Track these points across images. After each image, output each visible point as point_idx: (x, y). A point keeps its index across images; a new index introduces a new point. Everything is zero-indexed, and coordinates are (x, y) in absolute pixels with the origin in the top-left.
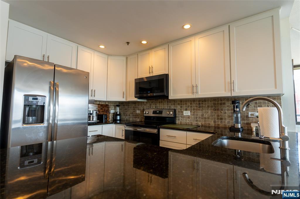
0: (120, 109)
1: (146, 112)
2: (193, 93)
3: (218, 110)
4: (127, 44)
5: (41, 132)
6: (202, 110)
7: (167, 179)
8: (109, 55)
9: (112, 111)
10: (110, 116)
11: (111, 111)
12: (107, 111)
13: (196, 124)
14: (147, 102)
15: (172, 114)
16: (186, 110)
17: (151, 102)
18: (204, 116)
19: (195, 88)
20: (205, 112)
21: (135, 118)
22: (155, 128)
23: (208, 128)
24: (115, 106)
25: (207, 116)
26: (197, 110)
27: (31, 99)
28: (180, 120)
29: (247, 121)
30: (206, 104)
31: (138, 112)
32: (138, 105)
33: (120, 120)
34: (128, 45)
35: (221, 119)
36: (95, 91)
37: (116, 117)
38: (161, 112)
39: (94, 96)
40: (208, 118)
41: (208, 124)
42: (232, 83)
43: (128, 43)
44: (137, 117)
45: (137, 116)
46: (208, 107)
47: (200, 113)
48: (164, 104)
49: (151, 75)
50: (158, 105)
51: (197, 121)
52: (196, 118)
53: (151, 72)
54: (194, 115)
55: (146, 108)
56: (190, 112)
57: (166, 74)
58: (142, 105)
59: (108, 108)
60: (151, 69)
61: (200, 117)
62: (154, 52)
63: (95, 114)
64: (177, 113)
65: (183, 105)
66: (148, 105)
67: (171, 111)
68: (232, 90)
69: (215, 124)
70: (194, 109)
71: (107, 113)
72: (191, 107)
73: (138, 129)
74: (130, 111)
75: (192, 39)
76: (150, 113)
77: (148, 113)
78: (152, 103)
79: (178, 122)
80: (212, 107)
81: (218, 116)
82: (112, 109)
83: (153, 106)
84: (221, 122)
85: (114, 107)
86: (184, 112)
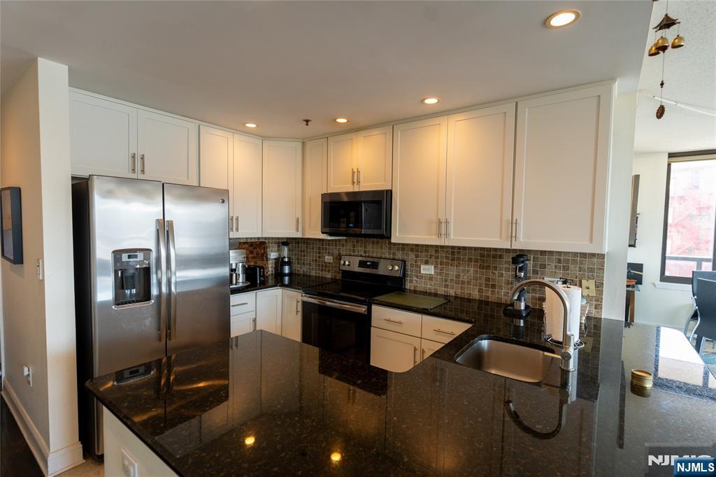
0: (289, 250)
1: (345, 262)
2: (439, 235)
3: (488, 267)
4: (305, 123)
5: (147, 318)
6: (457, 266)
7: (384, 397)
8: (264, 138)
9: (273, 255)
10: (270, 266)
11: (270, 255)
12: (263, 255)
13: (445, 292)
14: (346, 240)
15: (398, 270)
16: (427, 263)
17: (355, 241)
18: (461, 278)
19: (443, 225)
20: (463, 271)
21: (322, 270)
22: (361, 302)
23: (467, 302)
24: (279, 243)
25: (466, 279)
26: (447, 264)
27: (125, 257)
28: (414, 282)
29: (541, 294)
30: (465, 254)
31: (328, 259)
32: (329, 245)
33: (290, 275)
34: (307, 125)
35: (493, 286)
36: (237, 219)
37: (282, 269)
38: (375, 265)
39: (237, 229)
40: (469, 283)
41: (467, 294)
42: (513, 223)
43: (307, 121)
44: (325, 270)
45: (325, 266)
46: (470, 260)
47: (452, 271)
48: (381, 248)
49: (356, 189)
50: (369, 248)
51: (446, 286)
52: (446, 281)
53: (355, 181)
54: (441, 274)
55: (344, 253)
56: (435, 267)
57: (387, 191)
58: (336, 245)
59: (265, 248)
60: (355, 176)
61: (453, 280)
62: (362, 138)
63: (240, 271)
64: (408, 267)
65: (421, 252)
66: (349, 246)
67: (396, 265)
68: (513, 237)
69: (481, 296)
70: (442, 263)
71: (263, 260)
72: (437, 258)
73: (328, 303)
74: (311, 256)
75: (443, 121)
76: (352, 264)
77: (349, 265)
78: (358, 242)
79: (410, 286)
80: (476, 261)
81: (488, 280)
82: (272, 251)
83: (360, 250)
84: (493, 292)
85: (276, 245)
86: (422, 266)
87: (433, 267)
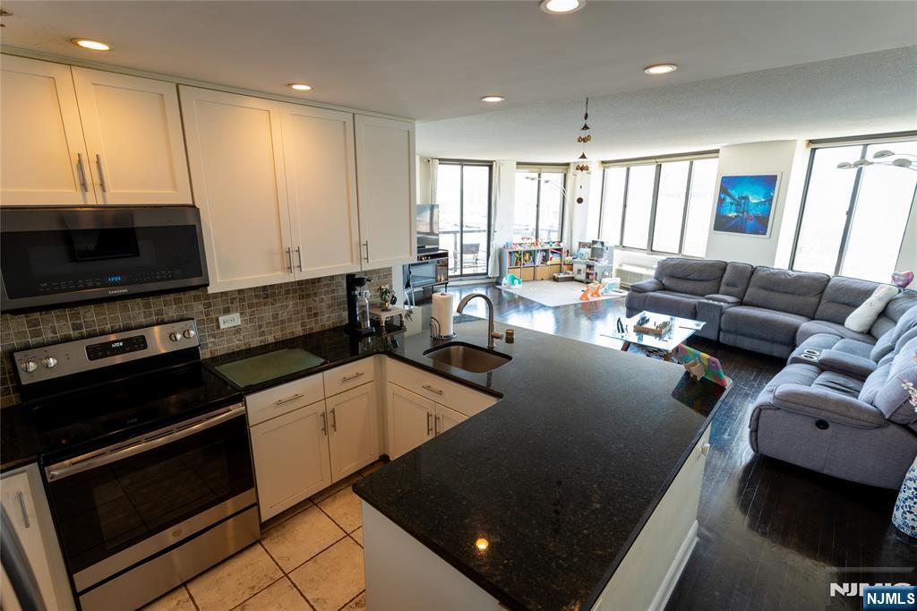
3: (308, 296)
6: (272, 304)
13: (261, 342)
16: (227, 311)
18: (280, 317)
20: (281, 307)
25: (285, 316)
26: (258, 305)
28: (210, 345)
35: (316, 315)
38: (135, 343)
40: (290, 320)
41: (289, 333)
42: (362, 245)
47: (267, 313)
51: (262, 334)
52: (260, 327)
54: (251, 321)
56: (241, 314)
61: (270, 323)
68: (363, 258)
69: (304, 330)
70: (250, 306)
72: (241, 300)
76: (65, 360)
81: (309, 309)
84: (316, 322)
86: (220, 318)
87: (238, 314)
